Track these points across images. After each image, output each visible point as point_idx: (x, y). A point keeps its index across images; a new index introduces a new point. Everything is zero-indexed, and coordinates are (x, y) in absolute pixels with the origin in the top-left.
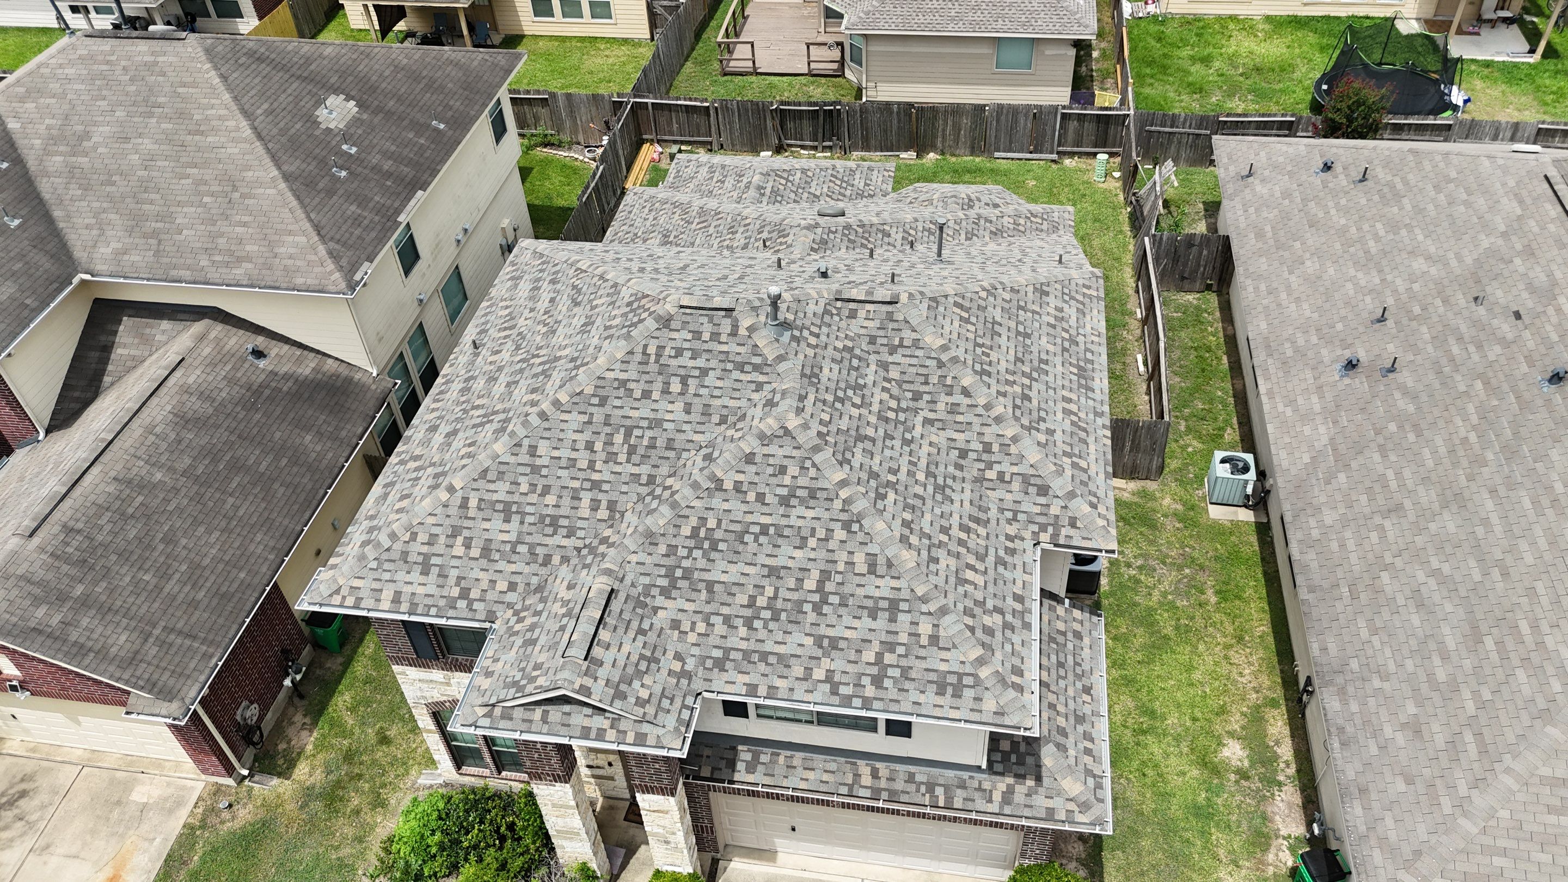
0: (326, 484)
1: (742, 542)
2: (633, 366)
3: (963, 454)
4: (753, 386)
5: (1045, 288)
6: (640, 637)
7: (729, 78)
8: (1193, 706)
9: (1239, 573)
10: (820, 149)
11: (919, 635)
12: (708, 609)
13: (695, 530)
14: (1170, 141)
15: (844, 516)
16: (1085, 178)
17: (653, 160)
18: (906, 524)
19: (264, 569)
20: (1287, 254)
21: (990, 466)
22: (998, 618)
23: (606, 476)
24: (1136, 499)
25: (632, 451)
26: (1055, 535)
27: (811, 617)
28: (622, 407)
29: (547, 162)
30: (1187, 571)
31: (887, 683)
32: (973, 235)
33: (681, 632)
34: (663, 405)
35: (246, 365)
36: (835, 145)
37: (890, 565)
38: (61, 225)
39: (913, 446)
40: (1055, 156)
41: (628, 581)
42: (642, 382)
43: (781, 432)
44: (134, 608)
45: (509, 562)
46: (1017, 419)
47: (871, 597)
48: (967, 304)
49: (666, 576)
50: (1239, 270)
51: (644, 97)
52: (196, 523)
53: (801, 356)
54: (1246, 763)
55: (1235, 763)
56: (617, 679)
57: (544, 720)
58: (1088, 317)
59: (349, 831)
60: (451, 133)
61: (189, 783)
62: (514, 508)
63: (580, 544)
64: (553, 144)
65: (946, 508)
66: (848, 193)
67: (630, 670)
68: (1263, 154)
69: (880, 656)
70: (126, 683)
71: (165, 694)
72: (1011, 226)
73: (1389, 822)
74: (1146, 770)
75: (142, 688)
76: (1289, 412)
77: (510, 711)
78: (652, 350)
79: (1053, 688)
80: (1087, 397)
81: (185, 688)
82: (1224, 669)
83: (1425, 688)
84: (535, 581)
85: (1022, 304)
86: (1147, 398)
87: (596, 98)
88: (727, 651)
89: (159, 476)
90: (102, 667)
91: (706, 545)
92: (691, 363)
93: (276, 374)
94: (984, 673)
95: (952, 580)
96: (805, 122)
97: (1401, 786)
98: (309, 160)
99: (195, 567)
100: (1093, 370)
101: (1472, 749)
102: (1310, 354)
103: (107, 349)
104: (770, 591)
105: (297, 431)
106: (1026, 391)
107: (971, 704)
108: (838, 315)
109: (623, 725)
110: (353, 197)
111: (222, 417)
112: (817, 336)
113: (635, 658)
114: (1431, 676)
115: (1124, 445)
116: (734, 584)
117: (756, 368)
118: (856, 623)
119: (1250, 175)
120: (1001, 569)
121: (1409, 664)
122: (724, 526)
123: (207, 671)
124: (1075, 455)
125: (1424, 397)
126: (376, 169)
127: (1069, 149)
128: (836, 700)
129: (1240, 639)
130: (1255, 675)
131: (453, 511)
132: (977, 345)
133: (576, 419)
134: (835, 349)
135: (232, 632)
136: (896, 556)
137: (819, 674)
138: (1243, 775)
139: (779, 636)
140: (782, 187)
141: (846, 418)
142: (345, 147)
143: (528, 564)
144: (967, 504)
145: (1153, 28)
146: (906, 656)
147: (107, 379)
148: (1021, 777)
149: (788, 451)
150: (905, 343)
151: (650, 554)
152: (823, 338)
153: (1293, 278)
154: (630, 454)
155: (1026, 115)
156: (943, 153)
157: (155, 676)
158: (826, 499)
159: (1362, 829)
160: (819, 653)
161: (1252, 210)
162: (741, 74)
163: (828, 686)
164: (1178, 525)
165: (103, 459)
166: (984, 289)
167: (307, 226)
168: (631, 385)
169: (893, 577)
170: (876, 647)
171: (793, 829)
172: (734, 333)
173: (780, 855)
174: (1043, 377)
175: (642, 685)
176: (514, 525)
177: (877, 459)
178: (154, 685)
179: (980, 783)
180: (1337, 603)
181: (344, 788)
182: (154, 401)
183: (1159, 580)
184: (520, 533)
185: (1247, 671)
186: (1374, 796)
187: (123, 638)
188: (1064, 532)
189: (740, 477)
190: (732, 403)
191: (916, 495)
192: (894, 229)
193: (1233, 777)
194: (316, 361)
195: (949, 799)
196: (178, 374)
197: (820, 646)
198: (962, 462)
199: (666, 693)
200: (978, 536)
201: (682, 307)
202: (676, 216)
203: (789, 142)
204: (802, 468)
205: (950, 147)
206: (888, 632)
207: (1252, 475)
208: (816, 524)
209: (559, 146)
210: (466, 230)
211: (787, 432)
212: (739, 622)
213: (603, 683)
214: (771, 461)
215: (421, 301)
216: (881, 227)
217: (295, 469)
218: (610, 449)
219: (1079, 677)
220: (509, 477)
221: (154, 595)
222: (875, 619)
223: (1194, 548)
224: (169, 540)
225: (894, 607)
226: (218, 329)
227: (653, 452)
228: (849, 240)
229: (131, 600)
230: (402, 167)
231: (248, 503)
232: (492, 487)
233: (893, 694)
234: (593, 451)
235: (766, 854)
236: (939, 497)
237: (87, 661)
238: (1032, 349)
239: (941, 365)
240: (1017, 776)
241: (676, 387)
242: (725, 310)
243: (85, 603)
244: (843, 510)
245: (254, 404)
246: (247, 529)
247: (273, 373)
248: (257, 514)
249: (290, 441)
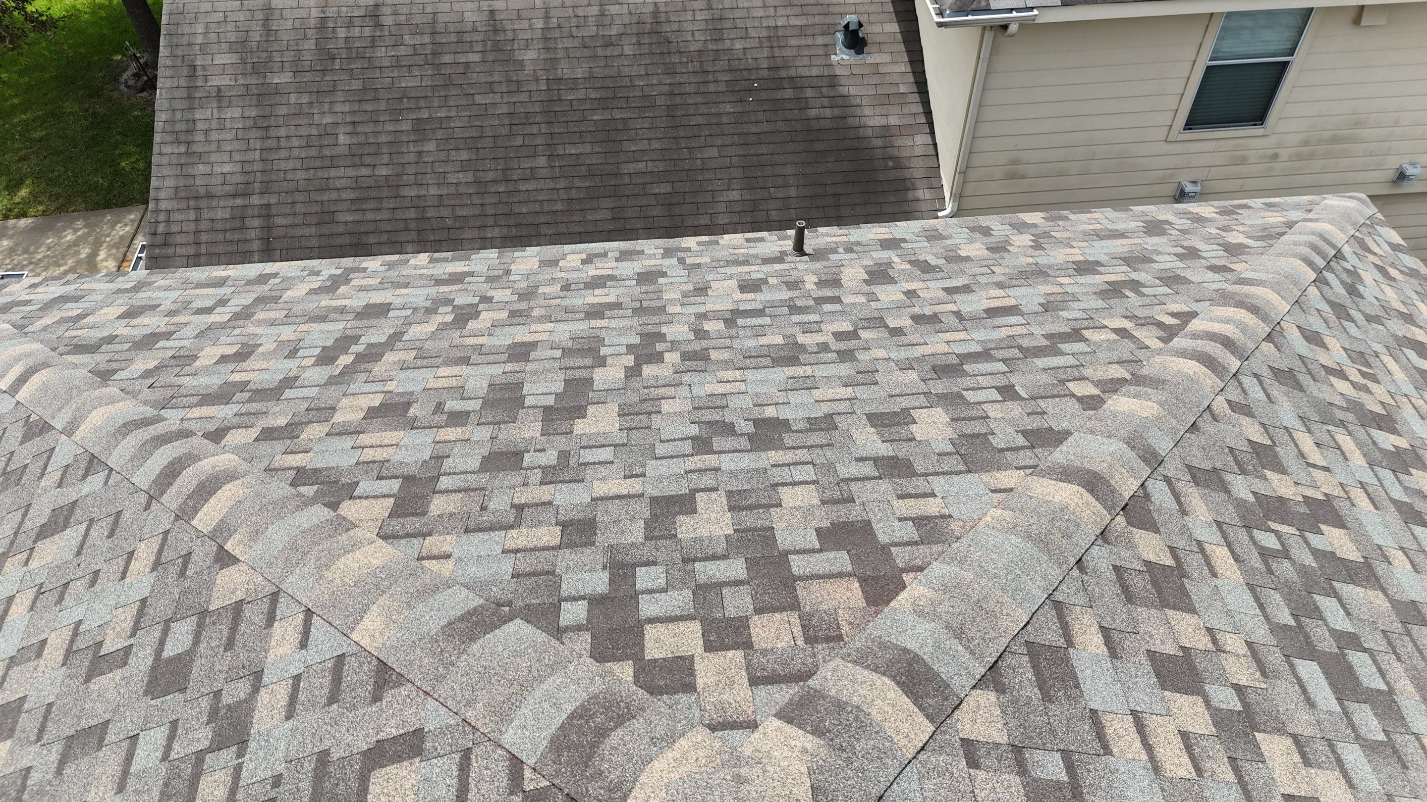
35: (820, 40)
52: (472, 142)
89: (529, 55)
93: (835, 85)
99: (394, 185)
105: (738, 173)
111: (693, 67)
194: (909, 120)
224: (422, 128)
231: (551, 184)
243: (264, 95)
245: (750, 90)
246: (501, 209)
247: (833, 81)
248: (537, 207)
249: (707, 176)
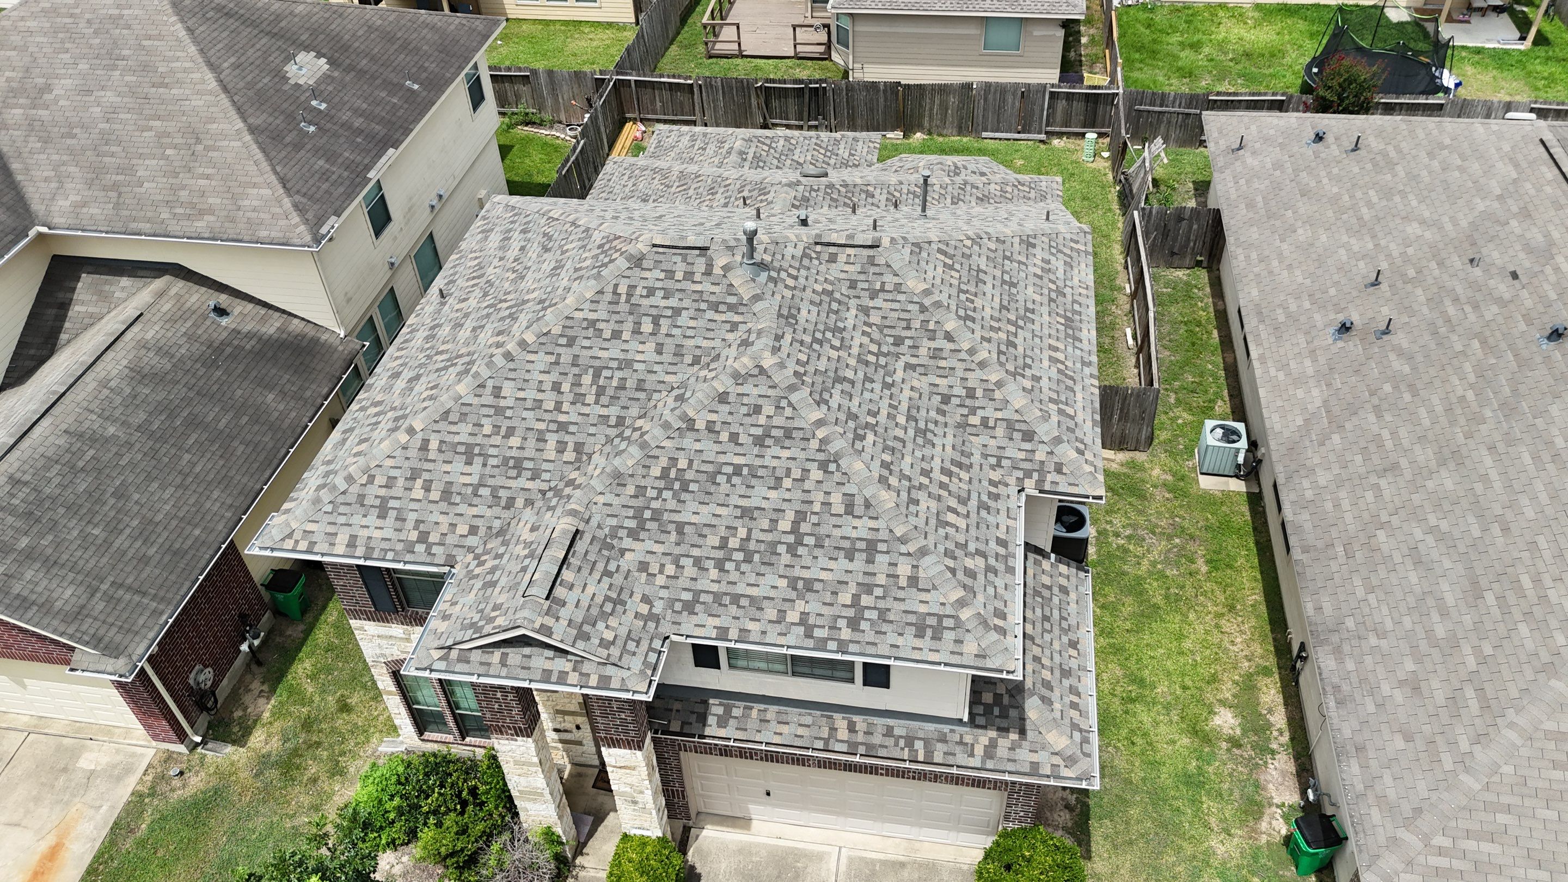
0: (289, 443)
1: (714, 483)
2: (603, 306)
3: (946, 399)
4: (728, 326)
5: (1031, 240)
6: (605, 579)
7: (714, 60)
8: (1183, 675)
9: (1231, 543)
10: (806, 127)
11: (898, 576)
12: (677, 551)
13: (665, 472)
14: (1159, 122)
15: (821, 456)
16: (1074, 157)
17: (636, 139)
18: (885, 465)
19: (220, 527)
20: (1278, 223)
21: (973, 411)
22: (980, 562)
23: (573, 417)
24: (1125, 470)
25: (600, 392)
26: (1041, 481)
27: (786, 558)
28: (591, 348)
29: (528, 140)
30: (1177, 541)
31: (864, 625)
32: (959, 200)
33: (649, 574)
34: (634, 345)
35: (208, 323)
36: (821, 124)
37: (868, 505)
38: (19, 178)
39: (893, 390)
40: (1043, 137)
41: (594, 522)
42: (612, 322)
43: (756, 371)
44: (81, 563)
45: (470, 505)
46: (1001, 364)
47: (848, 538)
48: (951, 251)
49: (634, 517)
50: (1230, 239)
51: (626, 74)
52: (149, 478)
53: (778, 297)
54: (1238, 732)
55: (1227, 731)
56: (580, 620)
57: (503, 663)
58: (1076, 271)
59: (306, 800)
60: (425, 93)
61: (139, 750)
62: (477, 450)
63: (545, 486)
64: (534, 123)
65: (928, 451)
66: (832, 162)
67: (595, 611)
68: (1253, 128)
69: (856, 597)
70: (71, 637)
71: (111, 650)
72: (998, 193)
73: (1388, 779)
74: (1135, 739)
75: (87, 644)
76: (1281, 376)
77: (467, 654)
78: (622, 289)
79: (1038, 641)
80: (1075, 347)
81: (133, 645)
82: (1215, 638)
83: (1423, 646)
84: (497, 524)
85: (1008, 254)
86: (1136, 371)
87: (578, 76)
88: (697, 593)
89: (112, 430)
90: (45, 621)
91: (677, 486)
92: (664, 303)
93: (239, 333)
94: (965, 614)
95: (933, 522)
96: (790, 101)
97: (1400, 743)
98: (276, 114)
99: (148, 522)
100: (1081, 321)
101: (1474, 705)
102: (1303, 319)
103: (64, 306)
104: (742, 533)
105: (259, 389)
106: (1011, 338)
107: (952, 647)
108: (817, 258)
109: (586, 667)
110: (321, 152)
111: (180, 373)
112: (796, 278)
113: (599, 599)
114: (1429, 632)
115: (1112, 415)
116: (705, 525)
117: (731, 308)
118: (832, 565)
119: (1240, 148)
120: (983, 513)
121: (1407, 622)
122: (695, 467)
123: (157, 628)
124: (1062, 402)
125: (1419, 358)
126: (346, 126)
127: (1057, 129)
128: (810, 643)
129: (1232, 608)
130: (1247, 643)
131: (413, 453)
132: (961, 291)
133: (542, 360)
134: (814, 291)
135: (184, 589)
136: (873, 496)
137: (793, 617)
138: (1235, 743)
139: (752, 578)
140: (764, 154)
141: (824, 360)
142: (314, 103)
143: (490, 507)
144: (949, 449)
145: (1142, 16)
146: (884, 598)
147: (64, 337)
148: (1004, 730)
149: (763, 390)
150: (887, 288)
151: (618, 495)
152: (802, 281)
153: (1285, 246)
154: (598, 395)
155: (1014, 94)
156: (930, 133)
157: (101, 632)
158: (802, 439)
159: (1360, 787)
160: (793, 595)
161: (1242, 182)
162: (726, 57)
163: (803, 628)
164: (1167, 495)
165: (54, 411)
166: (969, 238)
167: (273, 178)
168: (601, 325)
169: (871, 518)
170: (853, 588)
171: (768, 794)
172: (708, 273)
173: (754, 823)
174: (1029, 325)
175: (607, 627)
176: (476, 467)
177: (856, 401)
178: (100, 640)
179: (961, 736)
180: (1332, 563)
181: (301, 756)
182: (110, 354)
183: (1148, 550)
184: (482, 476)
185: (1239, 640)
186: (1371, 754)
187: (69, 592)
188: (1049, 478)
189: (713, 417)
190: (705, 344)
191: (895, 438)
192: (879, 191)
193: (1224, 745)
194: (282, 320)
195: (929, 752)
196: (136, 328)
197: (795, 589)
198: (944, 407)
199: (633, 636)
200: (960, 480)
201: (654, 246)
202: (656, 182)
203: (774, 121)
204: (778, 407)
205: (938, 127)
206: (865, 573)
207: (1243, 444)
208: (791, 464)
209: (541, 124)
210: (440, 196)
211: (762, 371)
212: (710, 564)
213: (566, 623)
214: (745, 400)
215: (392, 264)
216: (865, 188)
217: (256, 428)
218: (578, 390)
219: (1065, 631)
220: (472, 418)
221: (103, 550)
222: (851, 560)
223: (1184, 519)
224: (120, 494)
225: (871, 548)
226: (179, 286)
227: (622, 394)
228: (832, 199)
229: (79, 553)
230: (373, 125)
231: (205, 460)
232: (453, 428)
233: (870, 636)
234: (560, 392)
235: (740, 821)
236: (920, 441)
237: (30, 614)
238: (1018, 297)
239: (923, 309)
240: (999, 729)
241: (647, 327)
242: (699, 248)
243: (29, 555)
244: (819, 450)
245: (214, 361)
246: (203, 485)
247: (236, 332)
248: (214, 471)
249: (251, 400)
